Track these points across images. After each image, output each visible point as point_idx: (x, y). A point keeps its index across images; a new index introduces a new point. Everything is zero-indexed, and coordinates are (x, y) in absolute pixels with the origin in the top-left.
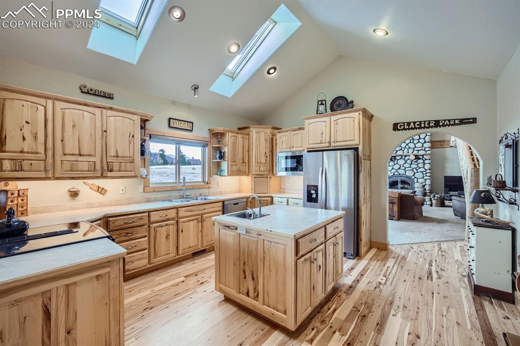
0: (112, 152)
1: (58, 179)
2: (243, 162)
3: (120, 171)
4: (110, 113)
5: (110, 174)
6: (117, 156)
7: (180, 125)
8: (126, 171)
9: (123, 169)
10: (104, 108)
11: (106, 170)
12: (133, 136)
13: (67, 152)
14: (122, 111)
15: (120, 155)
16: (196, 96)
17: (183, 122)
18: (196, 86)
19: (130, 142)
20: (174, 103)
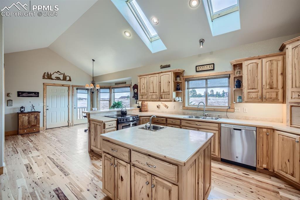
0: (162, 91)
1: (149, 101)
2: (271, 88)
3: (165, 98)
4: (162, 74)
5: (162, 100)
6: (164, 92)
7: (202, 68)
8: (167, 98)
9: (166, 97)
10: (160, 73)
11: (160, 98)
12: (169, 82)
13: (151, 92)
14: (166, 72)
15: (165, 91)
16: (201, 47)
17: (205, 66)
18: (202, 40)
19: (168, 85)
20: (200, 56)
